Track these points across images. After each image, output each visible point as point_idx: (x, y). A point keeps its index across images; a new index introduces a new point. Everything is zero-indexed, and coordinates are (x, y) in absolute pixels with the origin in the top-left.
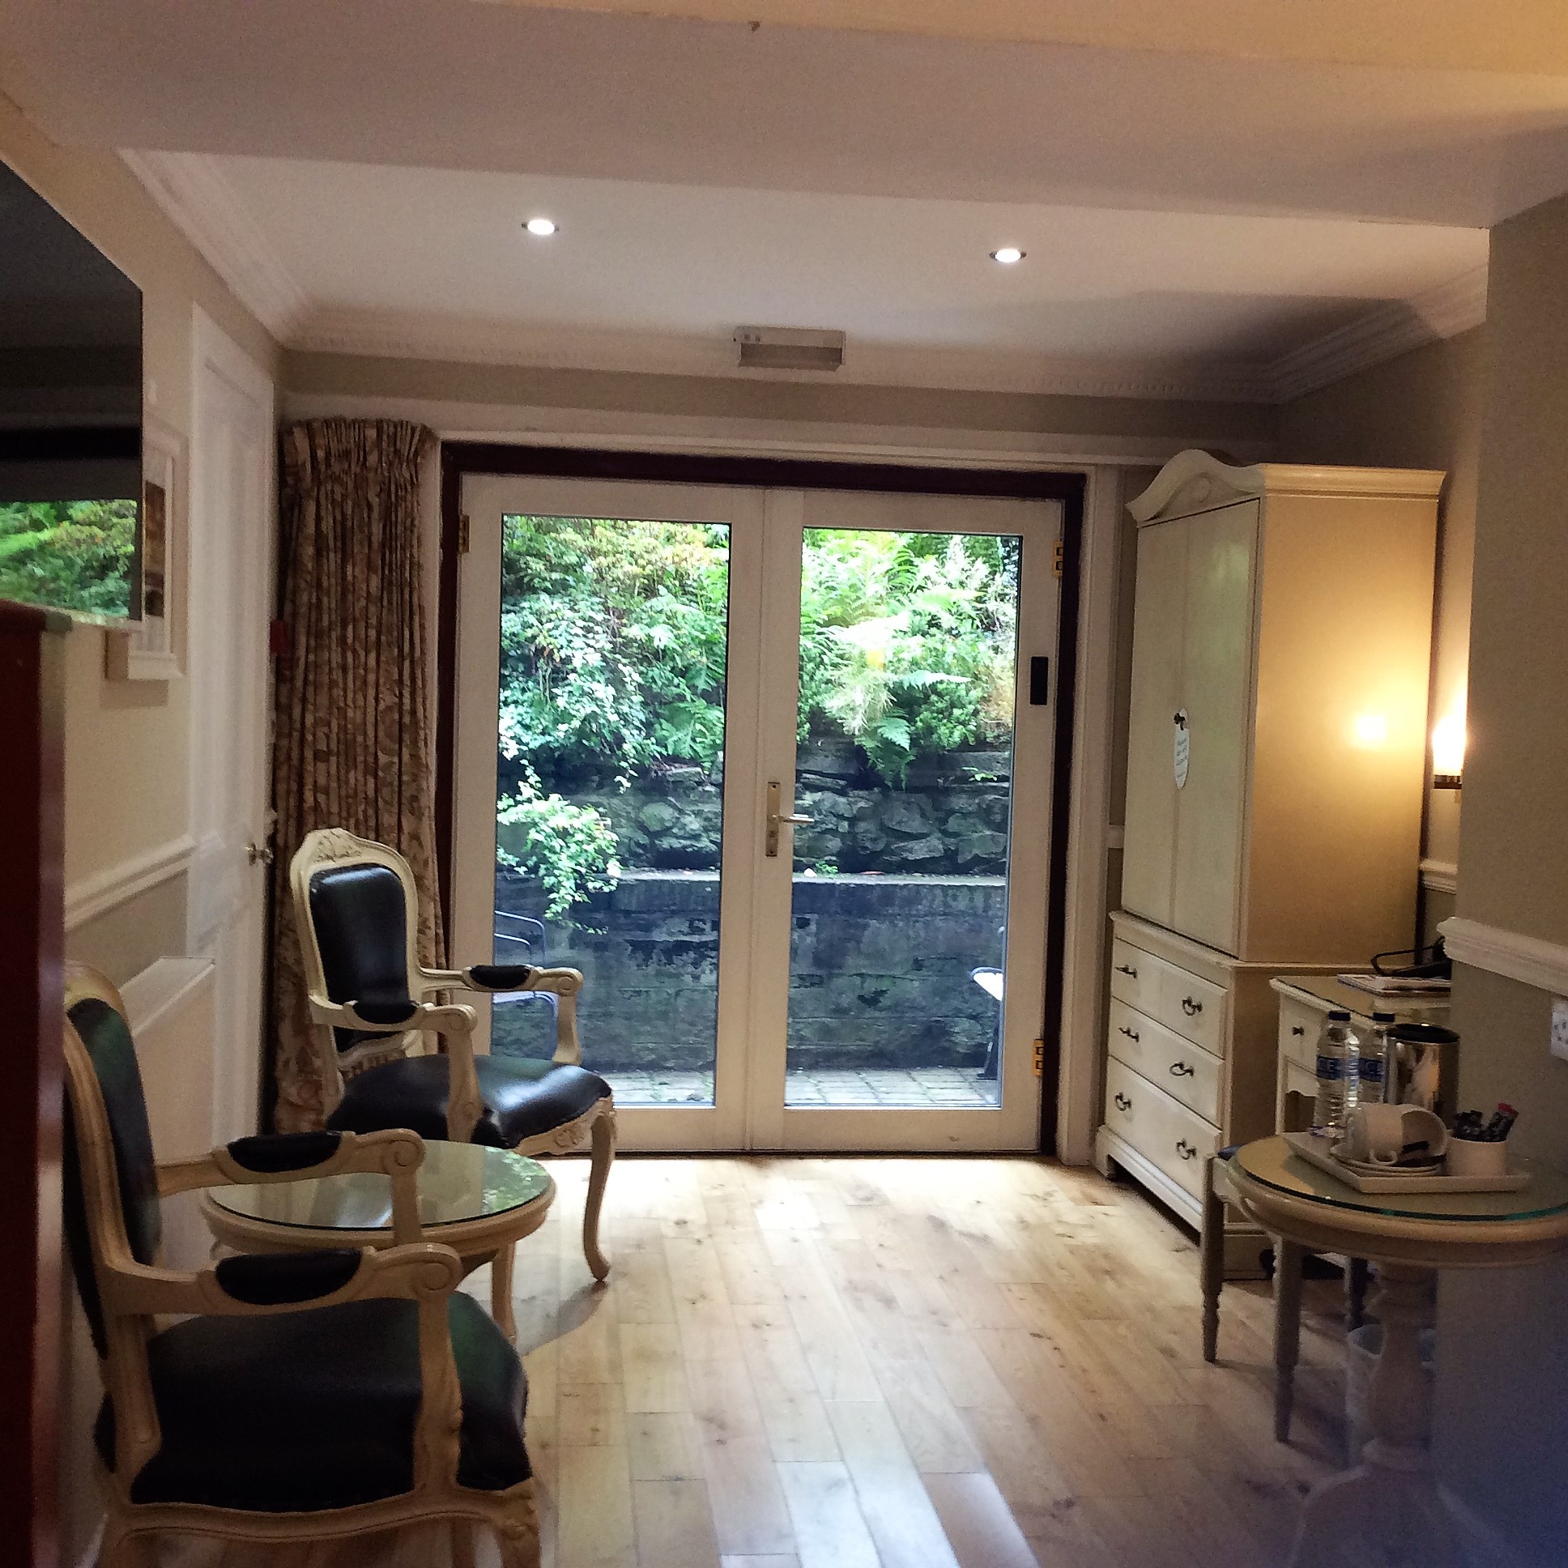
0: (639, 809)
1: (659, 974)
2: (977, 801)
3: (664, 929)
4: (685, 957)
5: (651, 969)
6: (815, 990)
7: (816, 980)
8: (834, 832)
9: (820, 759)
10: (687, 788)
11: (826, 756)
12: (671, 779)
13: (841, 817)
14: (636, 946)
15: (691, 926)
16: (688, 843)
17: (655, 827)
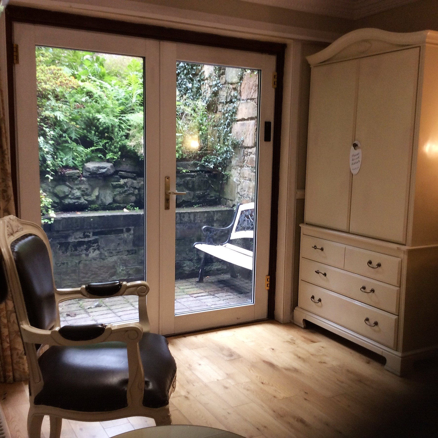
0: (54, 188)
1: (71, 255)
2: (183, 180)
3: (73, 237)
4: (82, 248)
5: (68, 253)
6: (133, 255)
7: (134, 252)
8: (133, 194)
9: (125, 166)
10: (74, 179)
11: (127, 165)
12: (67, 175)
13: (135, 188)
14: (61, 244)
15: (84, 234)
16: (76, 201)
17: (62, 195)
